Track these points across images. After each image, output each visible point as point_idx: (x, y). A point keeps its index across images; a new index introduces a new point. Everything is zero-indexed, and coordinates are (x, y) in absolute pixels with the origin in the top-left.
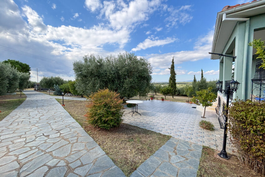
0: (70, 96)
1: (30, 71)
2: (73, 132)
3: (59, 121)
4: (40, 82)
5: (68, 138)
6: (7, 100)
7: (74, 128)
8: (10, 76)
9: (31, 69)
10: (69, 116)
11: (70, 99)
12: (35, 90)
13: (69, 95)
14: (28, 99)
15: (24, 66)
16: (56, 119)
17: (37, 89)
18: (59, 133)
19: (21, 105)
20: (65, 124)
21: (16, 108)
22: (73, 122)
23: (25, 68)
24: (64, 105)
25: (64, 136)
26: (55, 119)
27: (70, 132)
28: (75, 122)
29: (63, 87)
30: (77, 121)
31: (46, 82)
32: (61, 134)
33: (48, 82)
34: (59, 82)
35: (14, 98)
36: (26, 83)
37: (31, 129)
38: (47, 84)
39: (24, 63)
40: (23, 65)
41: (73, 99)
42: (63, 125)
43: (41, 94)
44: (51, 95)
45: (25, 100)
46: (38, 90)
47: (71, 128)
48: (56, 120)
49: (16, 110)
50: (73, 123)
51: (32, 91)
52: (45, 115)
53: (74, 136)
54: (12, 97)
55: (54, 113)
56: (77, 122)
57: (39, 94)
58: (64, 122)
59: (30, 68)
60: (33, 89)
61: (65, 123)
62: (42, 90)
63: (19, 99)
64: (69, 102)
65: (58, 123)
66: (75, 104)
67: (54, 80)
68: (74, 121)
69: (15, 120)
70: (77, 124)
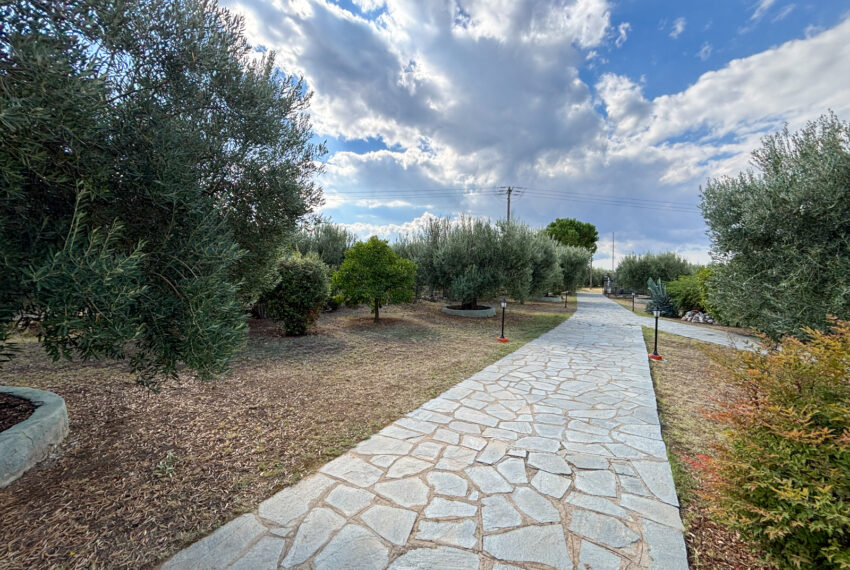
0: (706, 323)
1: (596, 243)
2: (619, 512)
3: (601, 423)
4: (618, 270)
5: (582, 532)
6: (537, 314)
7: (638, 487)
8: (537, 257)
9: (598, 236)
10: (648, 415)
11: (697, 337)
12: (606, 293)
13: (701, 319)
14: (575, 317)
15: (586, 230)
16: (599, 407)
17: (609, 290)
18: (568, 482)
19: (552, 333)
20: (612, 447)
21: (537, 337)
22: (652, 452)
23: (586, 236)
24: (660, 358)
25: (578, 508)
26: (593, 408)
27: (610, 504)
28: (660, 461)
29: (680, 288)
30: (671, 459)
31: (631, 271)
32: (572, 489)
33: (636, 270)
34: (669, 269)
35: (549, 311)
36: (579, 275)
37: (518, 415)
38: (634, 277)
39: (584, 222)
40: (584, 227)
41: (709, 339)
42: (603, 451)
43: (613, 305)
44: (635, 312)
45: (565, 319)
46: (613, 293)
47: (623, 481)
48: (593, 414)
49: (534, 344)
50: (650, 457)
51: (597, 296)
52: (578, 377)
53: (612, 545)
54: (550, 307)
55: (605, 381)
56: (668, 465)
57: (608, 305)
58: (615, 434)
59: (596, 233)
60: (600, 291)
61: (615, 442)
62: (622, 293)
63: (557, 314)
64: (686, 346)
65: (592, 430)
66: (711, 362)
67: (653, 262)
68: (659, 447)
69: (511, 371)
70: (661, 477)
